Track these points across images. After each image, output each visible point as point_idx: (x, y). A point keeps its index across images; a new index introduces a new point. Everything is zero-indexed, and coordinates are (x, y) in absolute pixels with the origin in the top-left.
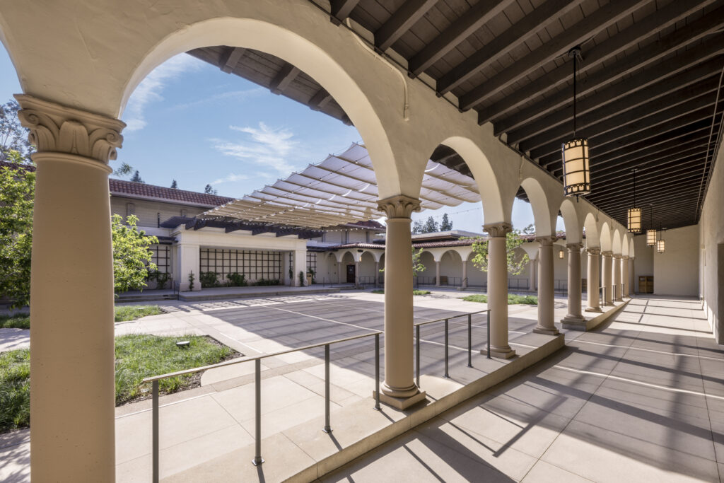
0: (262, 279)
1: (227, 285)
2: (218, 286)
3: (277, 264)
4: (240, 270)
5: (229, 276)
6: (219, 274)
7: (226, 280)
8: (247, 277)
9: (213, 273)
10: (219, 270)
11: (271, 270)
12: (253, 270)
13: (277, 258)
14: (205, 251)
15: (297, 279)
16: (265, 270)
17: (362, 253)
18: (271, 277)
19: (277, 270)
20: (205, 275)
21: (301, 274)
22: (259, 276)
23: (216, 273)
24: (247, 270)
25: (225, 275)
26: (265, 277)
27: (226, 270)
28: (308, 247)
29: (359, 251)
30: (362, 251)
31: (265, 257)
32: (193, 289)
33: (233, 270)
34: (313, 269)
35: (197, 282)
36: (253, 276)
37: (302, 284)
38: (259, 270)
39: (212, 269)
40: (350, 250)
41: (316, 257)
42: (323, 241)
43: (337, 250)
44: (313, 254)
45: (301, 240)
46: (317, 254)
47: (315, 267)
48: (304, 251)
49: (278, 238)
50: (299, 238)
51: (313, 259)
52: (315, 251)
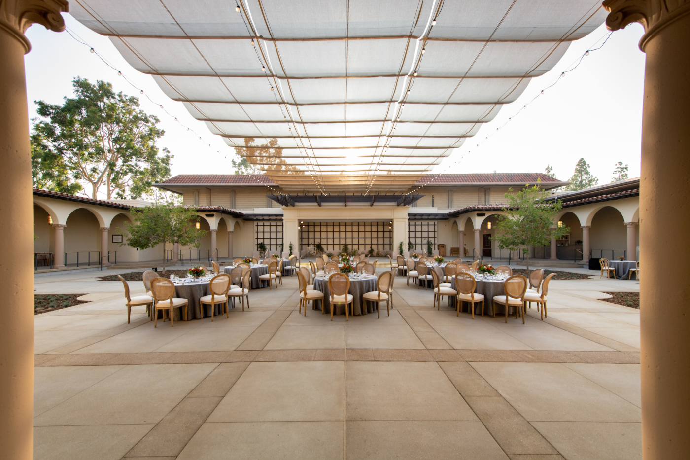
3: (387, 235)
4: (349, 241)
7: (337, 250)
8: (355, 248)
11: (381, 241)
15: (396, 250)
17: (484, 217)
18: (381, 248)
19: (387, 241)
21: (401, 246)
22: (368, 247)
24: (355, 241)
25: (336, 246)
26: (374, 248)
27: (337, 241)
28: (409, 215)
29: (479, 215)
31: (373, 228)
33: (343, 241)
35: (296, 252)
36: (362, 247)
41: (436, 227)
42: (450, 207)
43: (458, 217)
44: (431, 223)
45: (399, 207)
46: (438, 222)
47: (435, 238)
48: (404, 220)
49: (373, 207)
50: (398, 205)
51: (431, 228)
52: (434, 219)
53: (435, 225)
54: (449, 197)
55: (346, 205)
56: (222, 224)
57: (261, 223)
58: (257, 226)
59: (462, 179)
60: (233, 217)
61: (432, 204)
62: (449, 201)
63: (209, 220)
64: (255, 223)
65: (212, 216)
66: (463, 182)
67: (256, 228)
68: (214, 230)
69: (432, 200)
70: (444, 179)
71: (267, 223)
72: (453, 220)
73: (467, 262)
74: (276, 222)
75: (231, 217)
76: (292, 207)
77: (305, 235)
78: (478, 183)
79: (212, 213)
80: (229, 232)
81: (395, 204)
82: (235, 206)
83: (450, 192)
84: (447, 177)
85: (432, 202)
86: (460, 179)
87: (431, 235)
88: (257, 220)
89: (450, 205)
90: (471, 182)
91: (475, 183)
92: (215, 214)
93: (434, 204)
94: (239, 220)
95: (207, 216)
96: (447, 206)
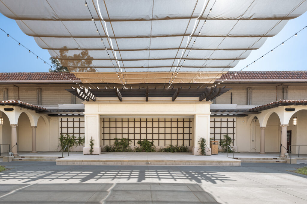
0: (171, 146)
1: (138, 150)
2: (130, 151)
3: (187, 131)
4: (150, 137)
5: (139, 143)
6: (130, 140)
7: (138, 145)
8: (156, 143)
9: (126, 139)
10: (131, 137)
11: (180, 137)
12: (162, 137)
13: (187, 124)
14: (104, 120)
15: (197, 147)
16: (174, 137)
17: (292, 113)
18: (180, 144)
19: (187, 137)
20: (119, 141)
21: (203, 141)
22: (168, 143)
23: (129, 140)
24: (156, 137)
25: (136, 141)
26: (174, 143)
27: (137, 137)
28: (211, 111)
29: (287, 110)
30: (293, 110)
31: (174, 124)
32: (93, 153)
33: (144, 137)
34: (230, 136)
35: (97, 147)
36: (162, 143)
37: (203, 153)
38: (168, 137)
39: (125, 136)
40: (275, 110)
41: (235, 123)
42: (248, 104)
43: (260, 113)
44: (231, 119)
45: (202, 102)
46: (237, 118)
47: (233, 134)
48: (206, 116)
49: (174, 102)
50: (201, 100)
51: (230, 125)
52: (234, 115)
53: (234, 121)
54: (247, 94)
55: (147, 100)
56: (23, 118)
57: (65, 119)
58: (62, 121)
59: (261, 77)
60: (36, 112)
61: (230, 101)
62: (247, 98)
63: (7, 113)
64: (60, 118)
65: (12, 110)
66: (263, 79)
67: (60, 123)
68: (13, 125)
69: (230, 97)
70: (244, 76)
71: (71, 119)
72: (252, 116)
73: (274, 159)
74: (79, 117)
75: (34, 112)
76: (93, 102)
77: (107, 130)
78: (278, 80)
79: (11, 107)
80: (32, 127)
81: (197, 99)
82: (41, 102)
83: (249, 89)
84: (247, 74)
85: (230, 99)
86: (260, 76)
87: (230, 131)
88: (61, 115)
89: (248, 102)
90: (271, 79)
91: (275, 80)
92: (14, 108)
93: (233, 101)
94: (44, 116)
95: (6, 109)
96: (245, 103)
